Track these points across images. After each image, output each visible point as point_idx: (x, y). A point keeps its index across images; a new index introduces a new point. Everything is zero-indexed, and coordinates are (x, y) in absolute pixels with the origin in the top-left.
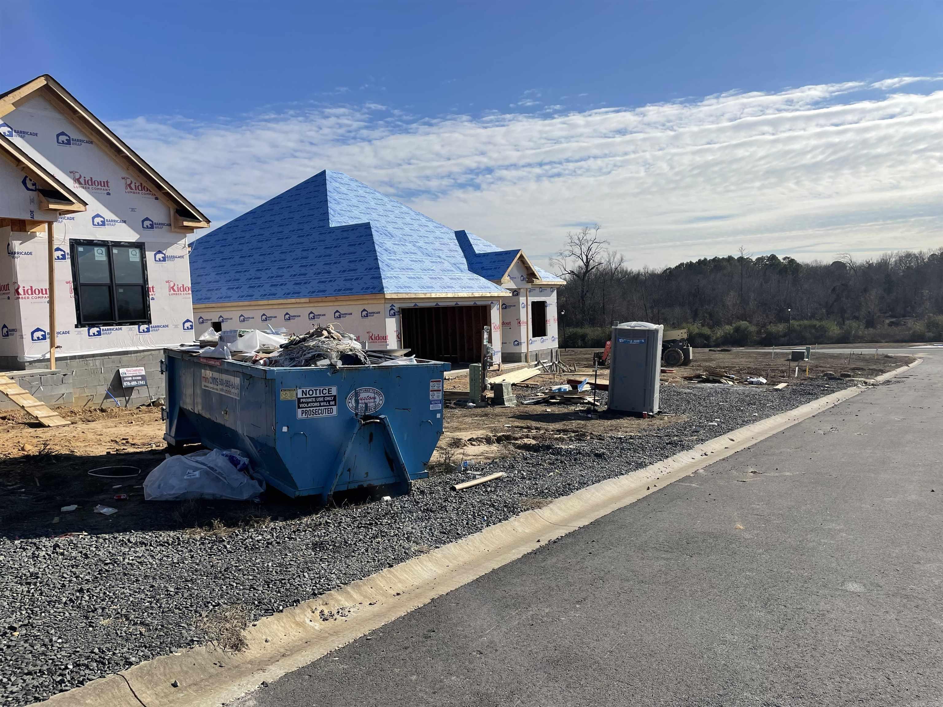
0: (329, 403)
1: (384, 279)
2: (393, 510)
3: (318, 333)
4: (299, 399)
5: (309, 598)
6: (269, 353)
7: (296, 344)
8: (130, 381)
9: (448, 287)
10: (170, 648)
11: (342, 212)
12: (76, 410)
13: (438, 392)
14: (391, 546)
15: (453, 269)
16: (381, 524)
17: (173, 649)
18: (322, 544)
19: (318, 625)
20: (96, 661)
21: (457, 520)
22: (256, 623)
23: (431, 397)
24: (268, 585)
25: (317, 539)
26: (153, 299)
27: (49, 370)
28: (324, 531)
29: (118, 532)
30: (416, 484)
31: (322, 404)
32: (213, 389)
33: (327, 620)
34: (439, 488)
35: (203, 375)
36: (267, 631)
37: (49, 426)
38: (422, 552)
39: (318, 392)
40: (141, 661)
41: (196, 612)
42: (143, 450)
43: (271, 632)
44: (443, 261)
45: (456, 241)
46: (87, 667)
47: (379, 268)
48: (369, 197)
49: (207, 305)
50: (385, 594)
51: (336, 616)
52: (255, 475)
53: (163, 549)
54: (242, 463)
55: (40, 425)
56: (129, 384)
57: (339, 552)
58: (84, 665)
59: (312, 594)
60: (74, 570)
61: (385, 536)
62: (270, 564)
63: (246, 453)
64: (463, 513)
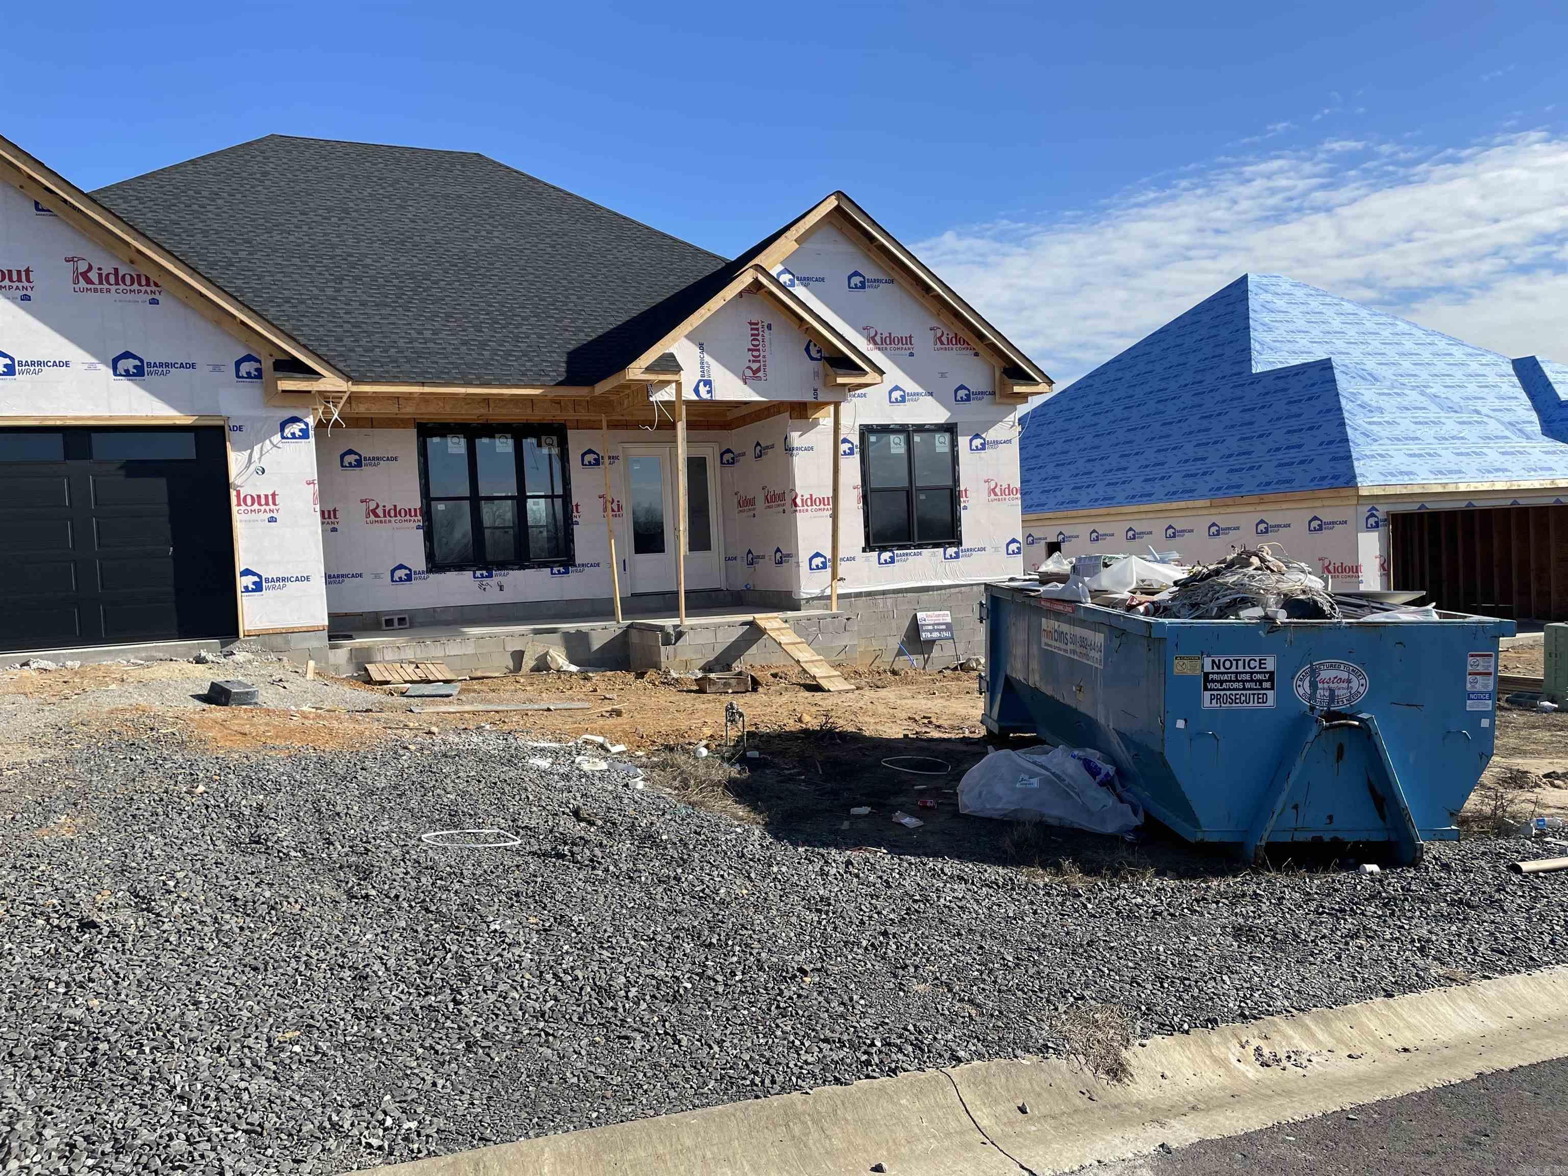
0: (1261, 685)
1: (1358, 459)
2: (1385, 891)
3: (1243, 561)
4: (1206, 675)
5: (1233, 1021)
6: (1153, 594)
7: (1202, 579)
8: (931, 631)
9: (1498, 470)
10: (1013, 1050)
11: (1278, 344)
12: (861, 670)
13: (1486, 677)
14: (1387, 959)
15: (1507, 433)
16: (1363, 914)
17: (1018, 1052)
18: (1250, 930)
19: (1252, 1071)
20: (912, 1044)
21: (1528, 932)
22: (1144, 1042)
23: (1468, 686)
24: (1161, 983)
25: (1241, 920)
26: (965, 508)
27: (829, 612)
28: (1252, 908)
29: (927, 856)
30: (1433, 849)
31: (1247, 685)
32: (1060, 649)
33: (1268, 1066)
34: (1483, 863)
35: (1044, 626)
36: (1164, 1060)
37: (829, 691)
38: (1454, 980)
39: (1241, 663)
40: (972, 1059)
41: (1048, 1001)
42: (953, 736)
43: (1169, 1063)
44: (1485, 419)
45: (1515, 380)
46: (900, 1050)
47: (1347, 440)
48: (1329, 312)
49: (1041, 516)
50: (1378, 1043)
51: (1284, 1063)
52: (1125, 795)
53: (991, 891)
54: (1103, 772)
55: (817, 688)
56: (929, 635)
57: (1283, 951)
58: (895, 1045)
59: (1240, 1015)
60: (873, 901)
61: (1373, 938)
62: (1161, 949)
63: (1112, 759)
64: (1542, 919)
